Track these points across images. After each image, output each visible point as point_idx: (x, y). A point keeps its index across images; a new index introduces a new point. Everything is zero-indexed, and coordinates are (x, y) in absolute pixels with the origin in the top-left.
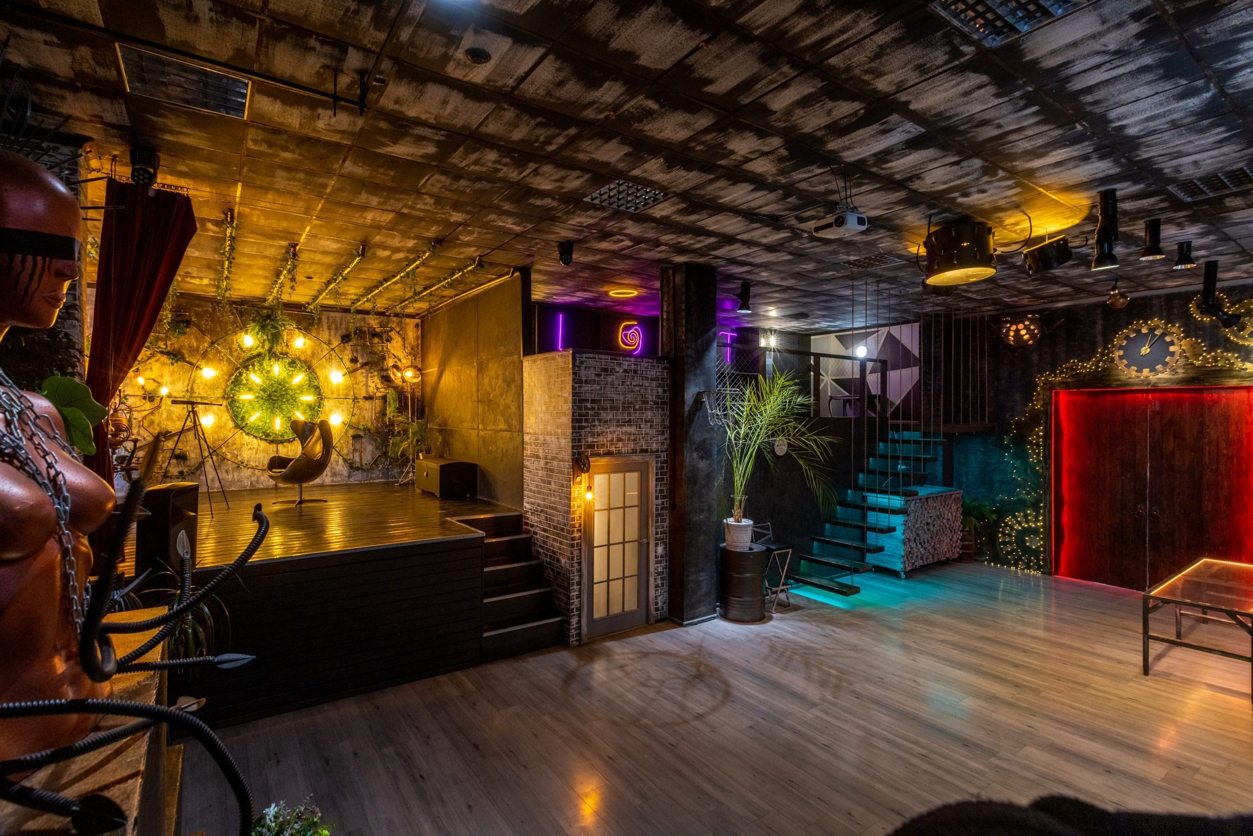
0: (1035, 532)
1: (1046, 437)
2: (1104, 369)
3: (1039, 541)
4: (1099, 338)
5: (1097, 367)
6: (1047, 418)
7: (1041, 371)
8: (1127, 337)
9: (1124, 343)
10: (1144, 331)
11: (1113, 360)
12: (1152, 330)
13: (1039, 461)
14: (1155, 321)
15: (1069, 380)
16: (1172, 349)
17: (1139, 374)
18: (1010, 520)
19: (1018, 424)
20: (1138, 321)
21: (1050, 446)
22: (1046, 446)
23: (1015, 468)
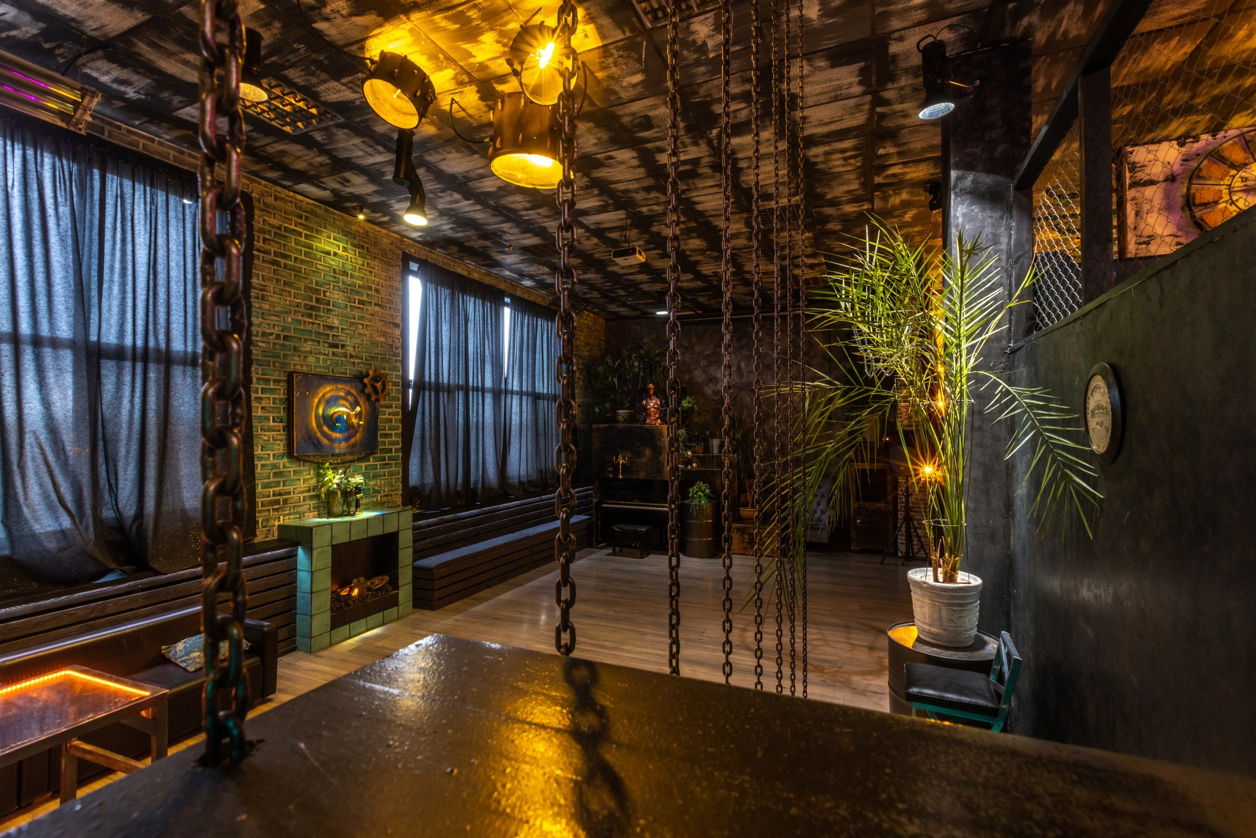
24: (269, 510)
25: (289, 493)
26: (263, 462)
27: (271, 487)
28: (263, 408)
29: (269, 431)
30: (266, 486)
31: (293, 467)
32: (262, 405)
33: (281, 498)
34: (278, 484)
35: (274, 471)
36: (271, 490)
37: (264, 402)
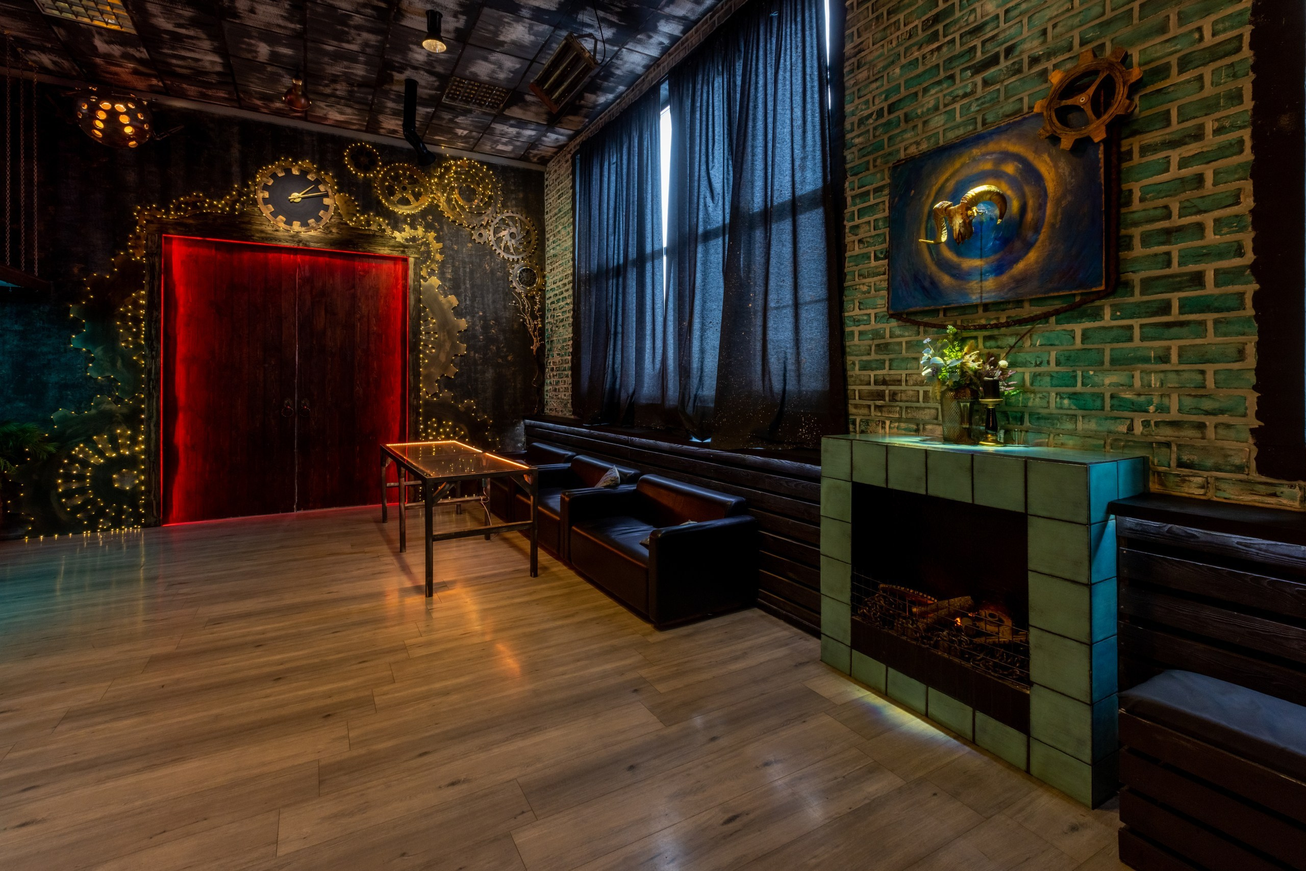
0: (131, 462)
1: (152, 306)
2: (242, 214)
3: (137, 477)
4: (235, 169)
5: (233, 208)
6: (152, 277)
7: (144, 201)
8: (274, 176)
9: (271, 183)
10: (295, 172)
11: (255, 202)
12: (304, 173)
13: (138, 347)
14: (306, 164)
15: (191, 221)
16: (326, 201)
17: (288, 227)
18: (80, 452)
19: (98, 285)
20: (287, 159)
21: (157, 321)
22: (151, 320)
23: (92, 360)
24: (869, 407)
25: (899, 382)
26: (862, 328)
27: (872, 370)
28: (860, 241)
29: (869, 276)
30: (865, 367)
31: (905, 336)
32: (860, 237)
33: (887, 389)
34: (881, 364)
35: (877, 342)
36: (872, 374)
37: (861, 230)
